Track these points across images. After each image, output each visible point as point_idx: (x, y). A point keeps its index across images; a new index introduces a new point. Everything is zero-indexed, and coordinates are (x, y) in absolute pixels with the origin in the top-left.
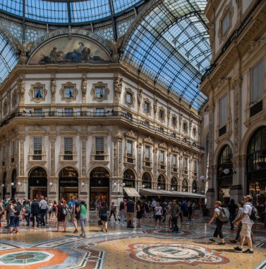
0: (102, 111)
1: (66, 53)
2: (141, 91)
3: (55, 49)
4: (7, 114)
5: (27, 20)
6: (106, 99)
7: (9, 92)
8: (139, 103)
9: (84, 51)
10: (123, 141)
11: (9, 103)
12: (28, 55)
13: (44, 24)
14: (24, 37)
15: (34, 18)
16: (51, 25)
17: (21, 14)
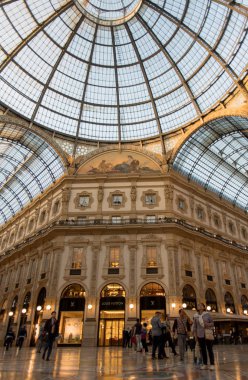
0: (154, 218)
1: (115, 165)
2: (193, 198)
3: (104, 161)
4: (44, 223)
5: (80, 139)
6: (157, 205)
7: (50, 201)
8: (192, 209)
9: (133, 163)
10: (180, 250)
11: (49, 212)
12: (76, 166)
13: (96, 142)
14: (74, 152)
15: (87, 137)
16: (101, 142)
17: (75, 135)
